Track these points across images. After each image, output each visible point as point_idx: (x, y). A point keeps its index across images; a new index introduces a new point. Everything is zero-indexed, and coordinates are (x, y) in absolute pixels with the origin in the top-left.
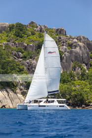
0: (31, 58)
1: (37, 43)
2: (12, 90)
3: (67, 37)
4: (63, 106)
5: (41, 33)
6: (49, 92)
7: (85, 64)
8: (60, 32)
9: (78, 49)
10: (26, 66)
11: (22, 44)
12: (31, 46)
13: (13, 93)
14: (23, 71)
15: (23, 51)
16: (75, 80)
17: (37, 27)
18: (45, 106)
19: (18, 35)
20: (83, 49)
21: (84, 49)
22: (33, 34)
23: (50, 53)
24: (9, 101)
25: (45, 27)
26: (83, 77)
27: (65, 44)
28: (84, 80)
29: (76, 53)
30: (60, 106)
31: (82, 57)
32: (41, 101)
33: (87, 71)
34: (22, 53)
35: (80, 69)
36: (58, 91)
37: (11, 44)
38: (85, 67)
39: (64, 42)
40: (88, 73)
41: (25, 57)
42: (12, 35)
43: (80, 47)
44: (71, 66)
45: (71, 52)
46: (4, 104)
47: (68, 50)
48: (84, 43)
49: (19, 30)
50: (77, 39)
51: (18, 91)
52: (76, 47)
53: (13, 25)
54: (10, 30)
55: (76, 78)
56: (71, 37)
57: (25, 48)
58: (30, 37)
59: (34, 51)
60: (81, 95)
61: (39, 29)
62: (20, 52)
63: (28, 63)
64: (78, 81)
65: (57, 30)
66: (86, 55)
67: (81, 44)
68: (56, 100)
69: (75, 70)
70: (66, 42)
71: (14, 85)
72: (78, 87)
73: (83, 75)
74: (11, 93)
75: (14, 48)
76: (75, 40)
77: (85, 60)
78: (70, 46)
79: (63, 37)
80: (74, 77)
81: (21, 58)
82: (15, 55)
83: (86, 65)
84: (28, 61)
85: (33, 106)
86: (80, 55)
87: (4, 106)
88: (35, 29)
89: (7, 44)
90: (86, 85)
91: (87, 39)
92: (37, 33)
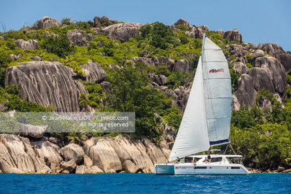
0: (182, 84)
1: (192, 57)
2: (153, 142)
3: (244, 45)
4: (239, 168)
5: (198, 40)
6: (211, 143)
7: (279, 93)
8: (232, 38)
9: (265, 67)
10: (175, 98)
11: (166, 60)
12: (182, 63)
13: (155, 147)
14: (170, 107)
15: (168, 72)
16: (262, 123)
17: (190, 29)
18: (205, 168)
19: (157, 44)
20: (274, 66)
21: (277, 66)
22: (184, 42)
23: (213, 71)
24: (149, 161)
25: (204, 29)
26: (275, 116)
27: (241, 59)
28: (279, 122)
29: (263, 74)
30: (232, 168)
31: (273, 80)
32: (198, 159)
33: (283, 107)
34: (167, 76)
35: (270, 103)
36: (227, 140)
37: (145, 60)
38: (279, 100)
39: (239, 56)
40: (285, 110)
41: (173, 84)
42: (147, 44)
43: (269, 63)
44: (255, 98)
45: (253, 73)
46: (141, 167)
47: (248, 69)
48: (274, 55)
49: (159, 36)
50: (262, 49)
51: (164, 143)
52: (261, 63)
53: (148, 27)
54: (143, 35)
55: (264, 119)
56: (251, 47)
57: (172, 67)
58: (180, 48)
59: (187, 72)
61: (193, 32)
62: (163, 73)
63: (177, 94)
64: (268, 125)
65: (226, 34)
66: (280, 77)
67: (270, 58)
68: (224, 156)
69: (261, 104)
70: (244, 54)
71: (156, 133)
72: (267, 134)
73: (276, 113)
74: (152, 147)
75: (152, 66)
76: (260, 52)
77: (278, 87)
78: (252, 61)
79: (237, 47)
80: (260, 118)
81: (166, 85)
82: (155, 80)
83: (281, 95)
84: (177, 90)
86: (269, 78)
87: (140, 170)
88: (187, 32)
89: (140, 61)
90: (283, 131)
91: (281, 49)
92: (192, 41)
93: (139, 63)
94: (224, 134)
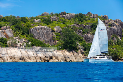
0: (87, 33)
1: (91, 24)
2: (76, 52)
3: (109, 20)
4: (110, 60)
5: (94, 18)
7: (119, 35)
8: (105, 18)
9: (115, 27)
10: (84, 37)
11: (82, 25)
12: (87, 26)
13: (76, 53)
14: (82, 40)
15: (83, 29)
16: (113, 45)
17: (91, 15)
18: (99, 60)
19: (80, 20)
20: (118, 27)
21: (119, 27)
22: (89, 19)
23: (101, 30)
24: (74, 58)
25: (96, 15)
26: (118, 43)
27: (107, 24)
28: (119, 45)
29: (114, 29)
30: (108, 60)
31: (117, 31)
32: (97, 57)
33: (120, 40)
34: (82, 30)
35: (116, 39)
36: (107, 52)
37: (76, 25)
38: (119, 38)
39: (106, 23)
40: (121, 41)
41: (84, 33)
42: (77, 20)
43: (116, 26)
44: (111, 37)
45: (111, 29)
47: (109, 28)
48: (118, 23)
49: (81, 17)
50: (114, 21)
51: (79, 52)
52: (114, 26)
53: (77, 15)
54: (76, 18)
55: (114, 44)
56: (111, 20)
57: (84, 27)
58: (87, 21)
59: (89, 29)
60: (116, 53)
61: (92, 16)
62: (81, 29)
63: (85, 36)
64: (115, 46)
65: (103, 16)
66: (120, 30)
67: (117, 24)
68: (105, 56)
69: (113, 39)
70: (108, 23)
71: (77, 49)
72: (115, 49)
73: (118, 42)
74: (75, 53)
75: (78, 27)
76: (114, 22)
77: (119, 33)
78: (111, 25)
79: (106, 21)
80: (112, 44)
81: (82, 33)
82: (78, 32)
83: (120, 36)
84: (86, 35)
85: (92, 60)
86: (116, 31)
87: (71, 61)
88: (90, 16)
89: (74, 26)
90: (120, 48)
91: (121, 21)
92: (91, 19)
93: (73, 26)
94: (106, 49)
